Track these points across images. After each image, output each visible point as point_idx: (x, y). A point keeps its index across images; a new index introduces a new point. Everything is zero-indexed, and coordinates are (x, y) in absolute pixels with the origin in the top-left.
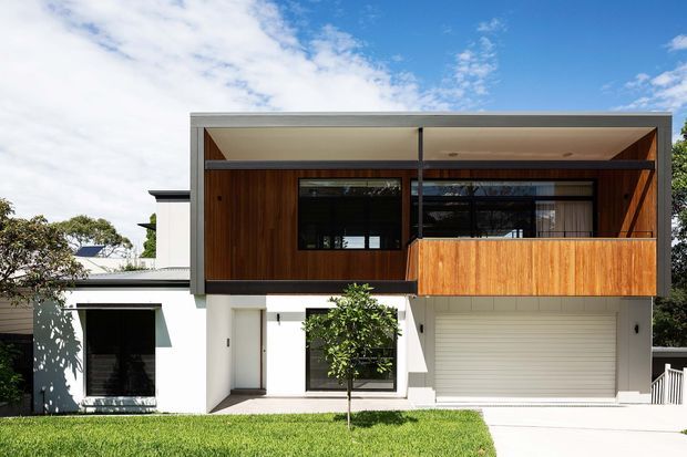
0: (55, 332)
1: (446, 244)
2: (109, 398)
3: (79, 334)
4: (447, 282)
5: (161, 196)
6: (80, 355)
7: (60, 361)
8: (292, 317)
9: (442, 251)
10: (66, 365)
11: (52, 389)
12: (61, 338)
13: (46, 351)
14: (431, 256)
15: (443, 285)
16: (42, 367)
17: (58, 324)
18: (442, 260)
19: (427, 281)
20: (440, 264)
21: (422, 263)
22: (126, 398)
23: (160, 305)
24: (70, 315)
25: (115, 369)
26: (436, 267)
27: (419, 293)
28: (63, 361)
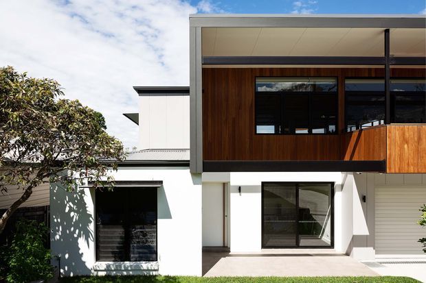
0: (70, 207)
1: (410, 129)
2: (118, 263)
3: (91, 208)
4: (411, 161)
5: (142, 91)
6: (92, 227)
7: (74, 232)
8: (250, 189)
9: (407, 135)
10: (79, 236)
11: (67, 256)
12: (74, 211)
13: (61, 223)
14: (398, 138)
15: (408, 164)
16: (58, 237)
17: (72, 200)
18: (407, 142)
19: (394, 160)
20: (406, 146)
21: (390, 144)
22: (132, 263)
23: (161, 182)
24: (83, 192)
25: (121, 238)
26: (402, 148)
27: (388, 171)
28: (77, 231)
